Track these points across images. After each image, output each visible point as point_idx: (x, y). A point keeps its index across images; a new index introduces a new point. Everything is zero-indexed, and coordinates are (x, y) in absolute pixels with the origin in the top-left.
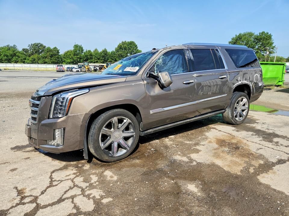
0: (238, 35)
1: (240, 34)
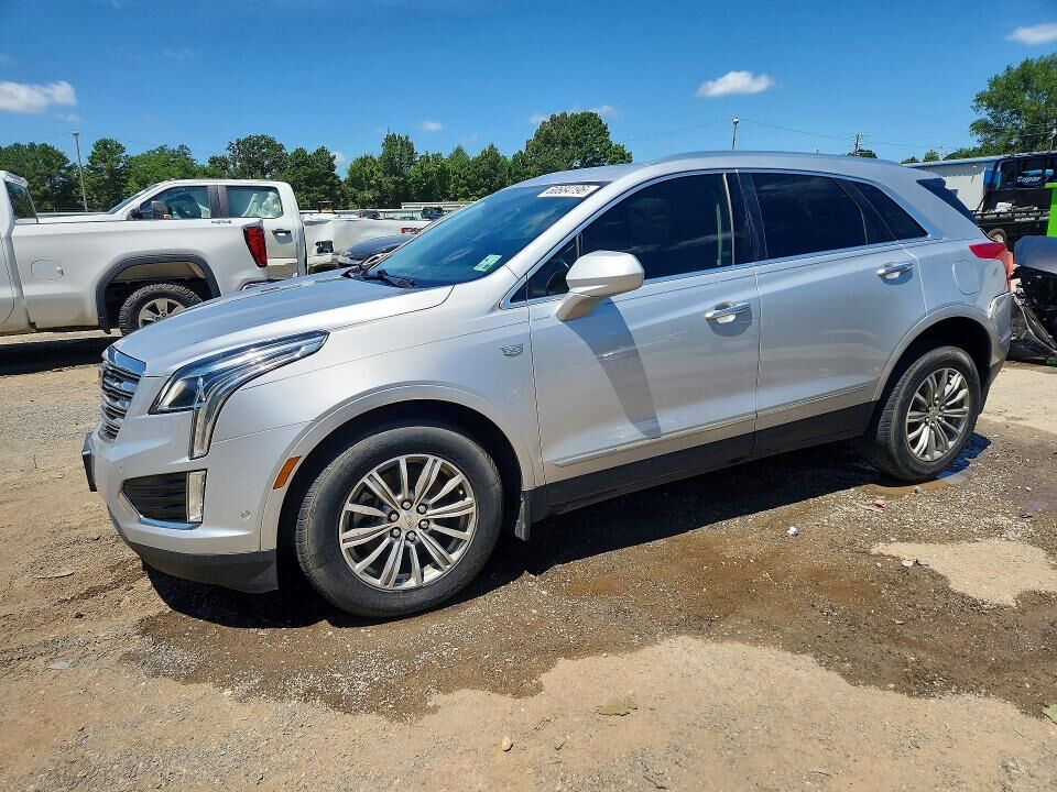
0: (1016, 66)
1: (1026, 64)
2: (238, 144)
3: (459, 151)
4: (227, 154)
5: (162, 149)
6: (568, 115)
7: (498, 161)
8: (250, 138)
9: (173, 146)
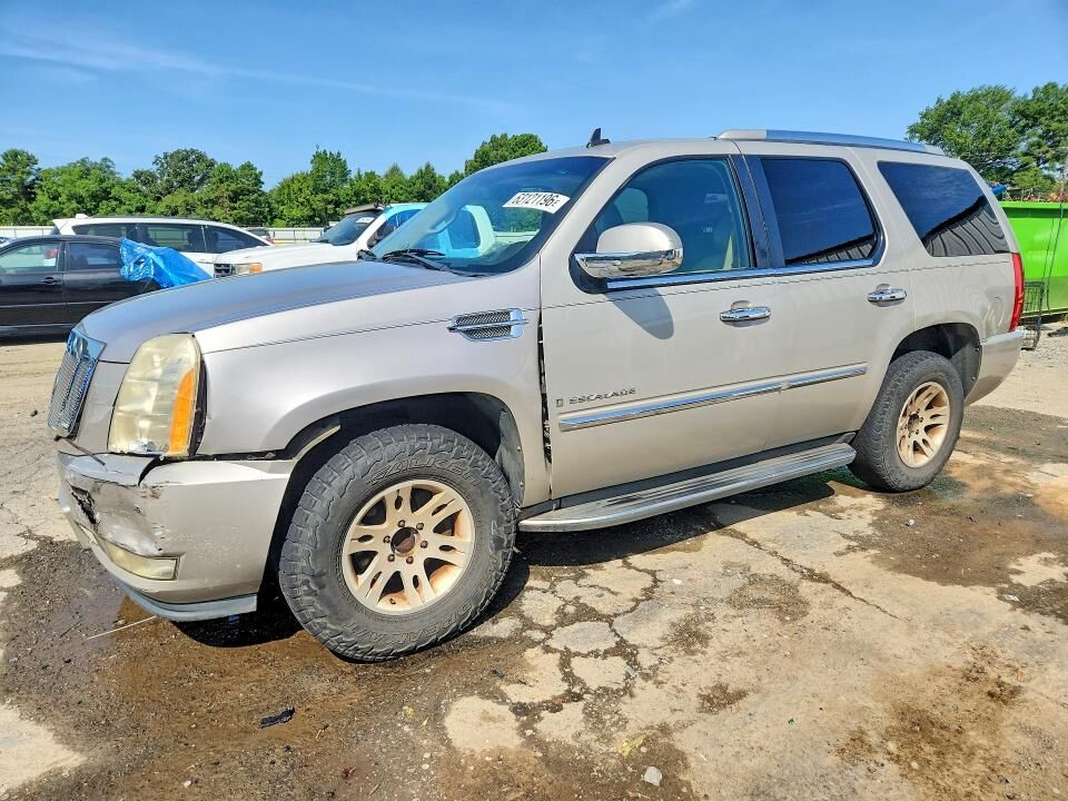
1: (955, 97)
2: (166, 157)
3: (395, 170)
4: (154, 168)
5: (83, 161)
6: (509, 137)
7: (435, 181)
8: (178, 152)
9: (96, 158)
